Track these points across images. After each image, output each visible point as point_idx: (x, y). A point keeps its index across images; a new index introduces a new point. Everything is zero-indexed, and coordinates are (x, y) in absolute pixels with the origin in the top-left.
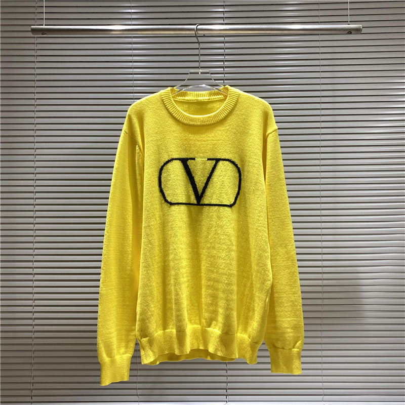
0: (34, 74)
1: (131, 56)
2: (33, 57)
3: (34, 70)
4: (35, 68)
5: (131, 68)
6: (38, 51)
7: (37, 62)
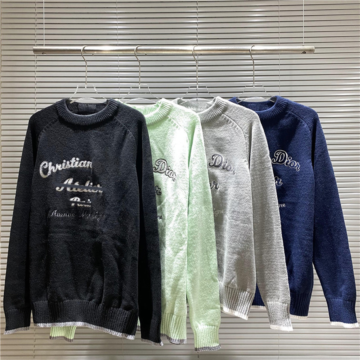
0: (35, 82)
1: (117, 66)
2: (33, 67)
3: (34, 78)
4: (35, 77)
5: (117, 77)
6: (38, 62)
7: (37, 71)
